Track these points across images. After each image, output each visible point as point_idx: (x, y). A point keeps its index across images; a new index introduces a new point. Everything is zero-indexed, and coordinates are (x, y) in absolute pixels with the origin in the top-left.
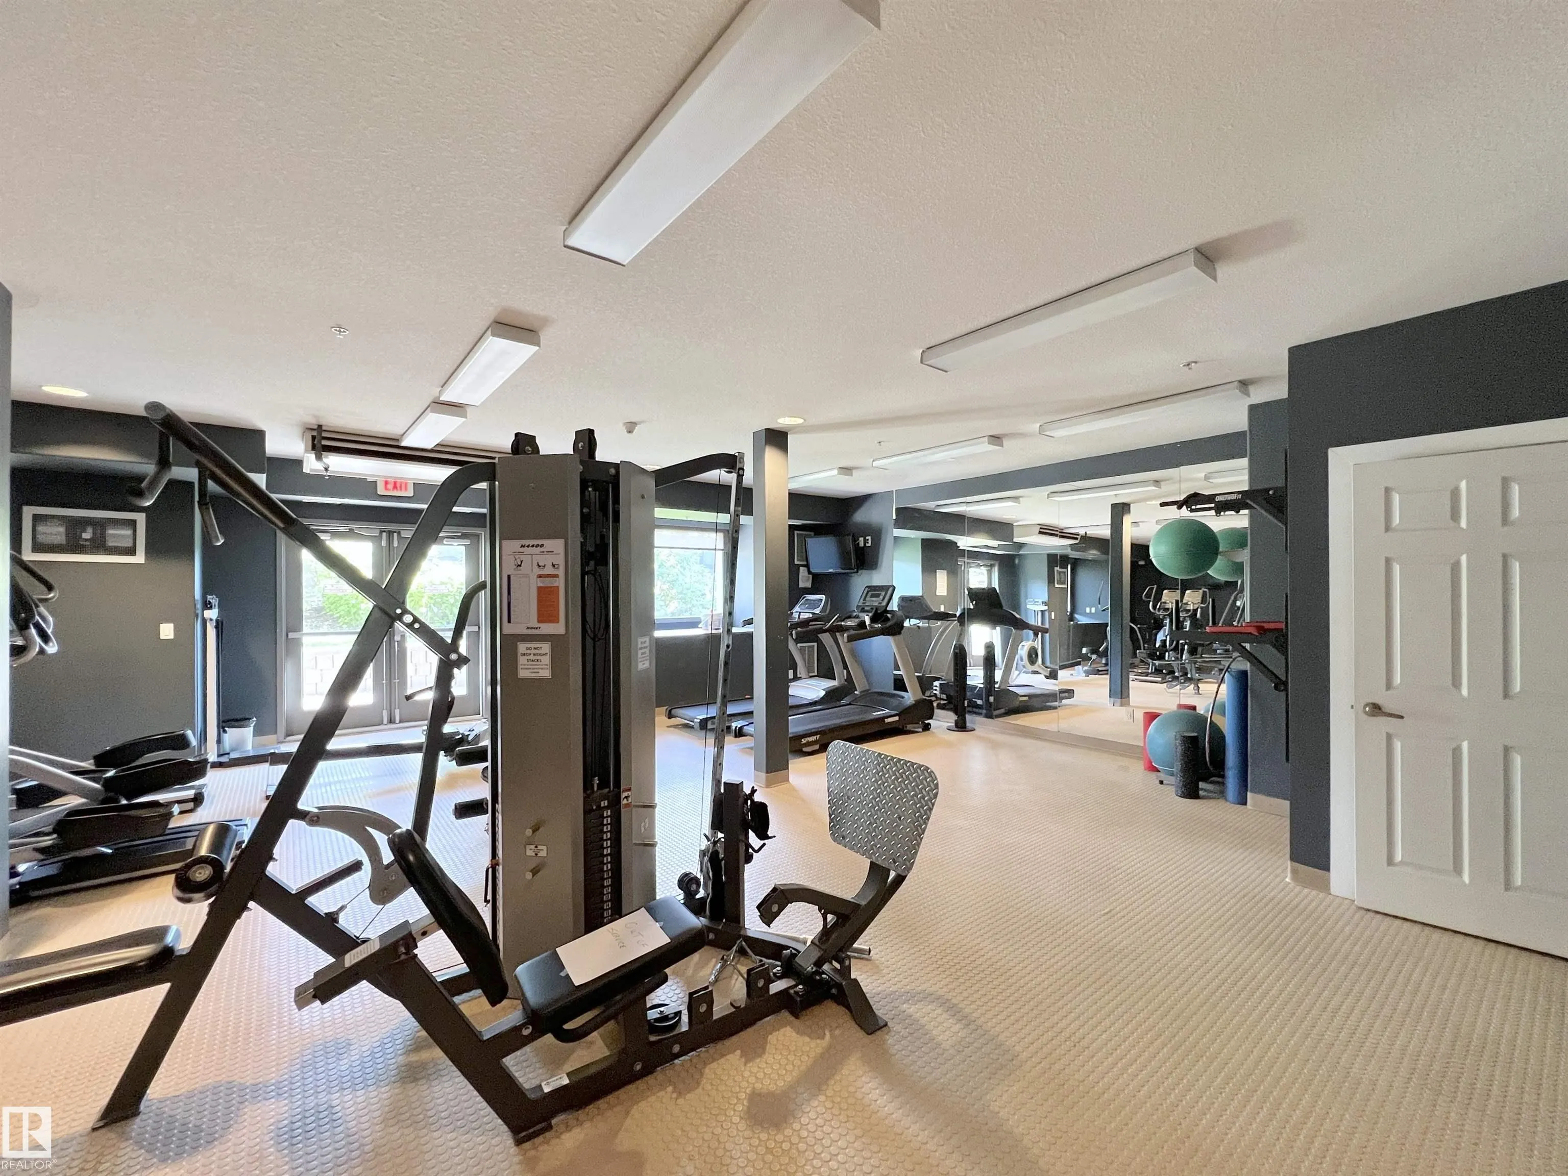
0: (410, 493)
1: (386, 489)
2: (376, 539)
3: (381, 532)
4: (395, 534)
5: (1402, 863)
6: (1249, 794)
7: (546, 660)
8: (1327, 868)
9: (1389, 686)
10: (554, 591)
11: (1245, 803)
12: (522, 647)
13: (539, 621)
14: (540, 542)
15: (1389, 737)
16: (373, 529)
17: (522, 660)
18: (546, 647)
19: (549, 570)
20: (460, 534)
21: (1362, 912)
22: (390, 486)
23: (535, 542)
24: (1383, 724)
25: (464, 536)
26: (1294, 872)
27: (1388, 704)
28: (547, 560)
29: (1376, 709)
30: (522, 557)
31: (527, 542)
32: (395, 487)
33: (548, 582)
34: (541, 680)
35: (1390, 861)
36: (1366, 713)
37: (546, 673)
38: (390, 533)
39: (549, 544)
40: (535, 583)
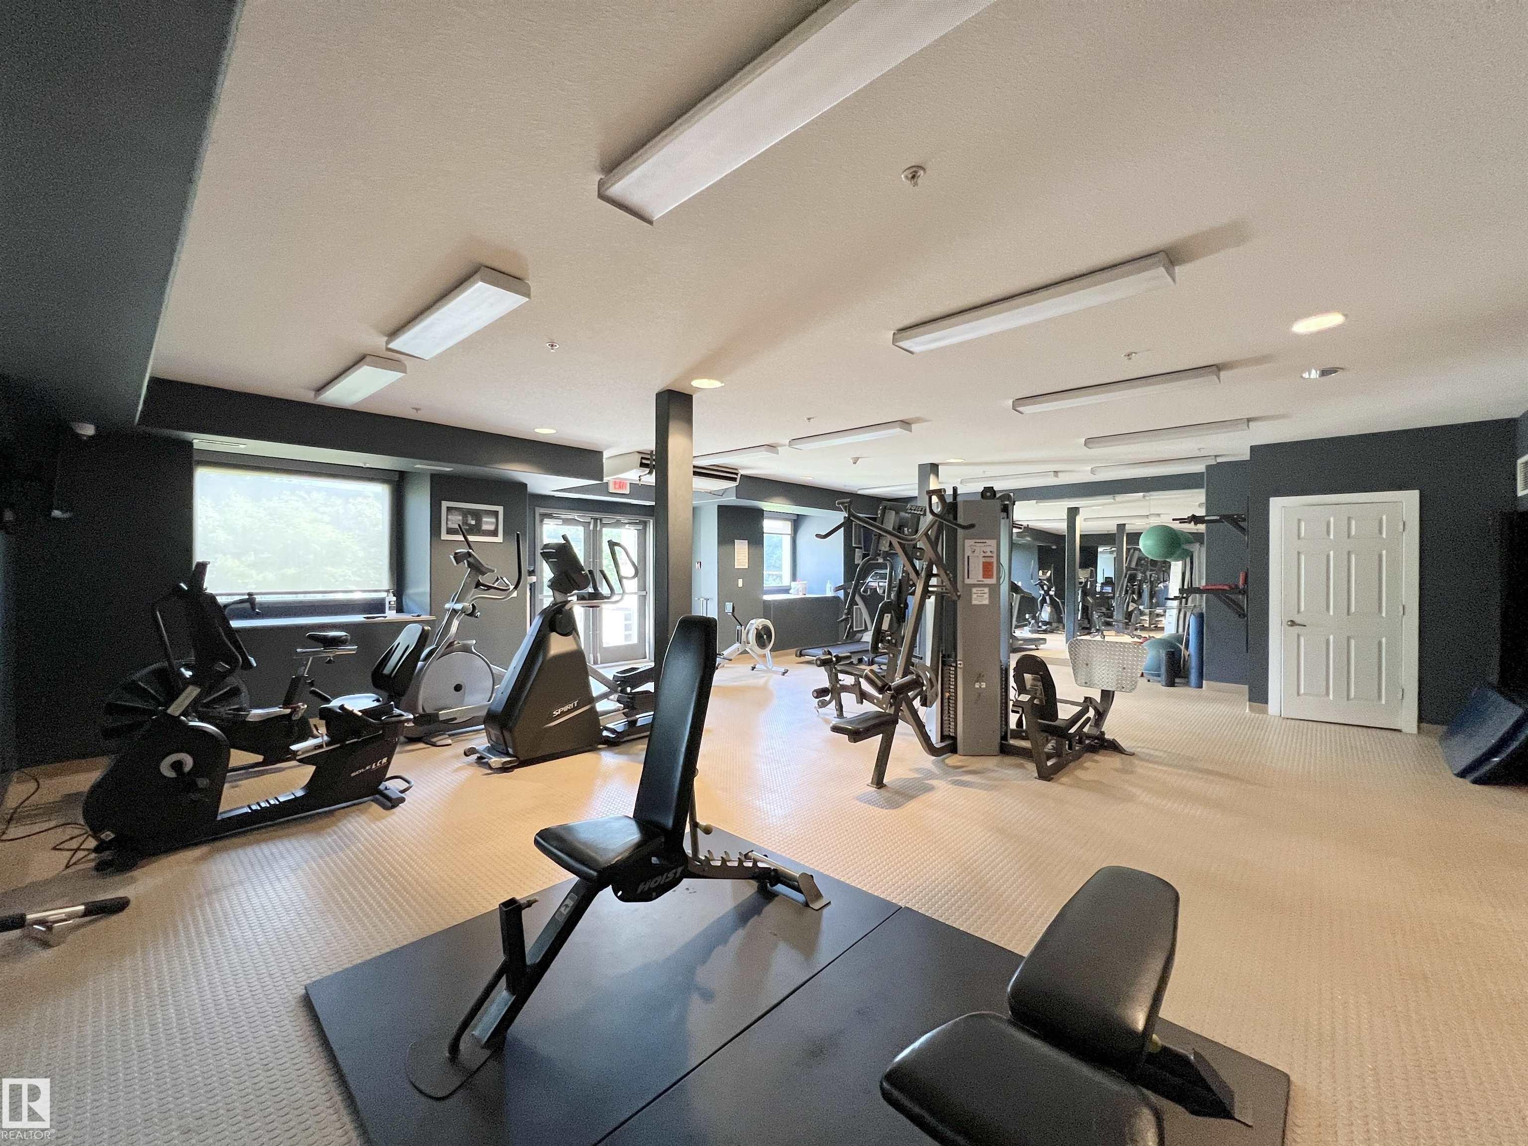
1: (615, 488)
5: (1305, 694)
6: (1204, 682)
7: (986, 596)
8: (1267, 702)
9: (1299, 612)
10: (991, 564)
11: (1201, 687)
12: (974, 590)
13: (983, 578)
14: (984, 541)
15: (1299, 636)
17: (974, 596)
18: (986, 590)
19: (989, 554)
21: (1285, 720)
23: (982, 541)
24: (1296, 629)
26: (1250, 707)
27: (1298, 620)
28: (988, 549)
29: (1293, 623)
30: (975, 548)
31: (977, 541)
33: (988, 560)
34: (984, 605)
35: (1298, 694)
36: (1289, 625)
37: (986, 602)
39: (989, 542)
40: (982, 560)
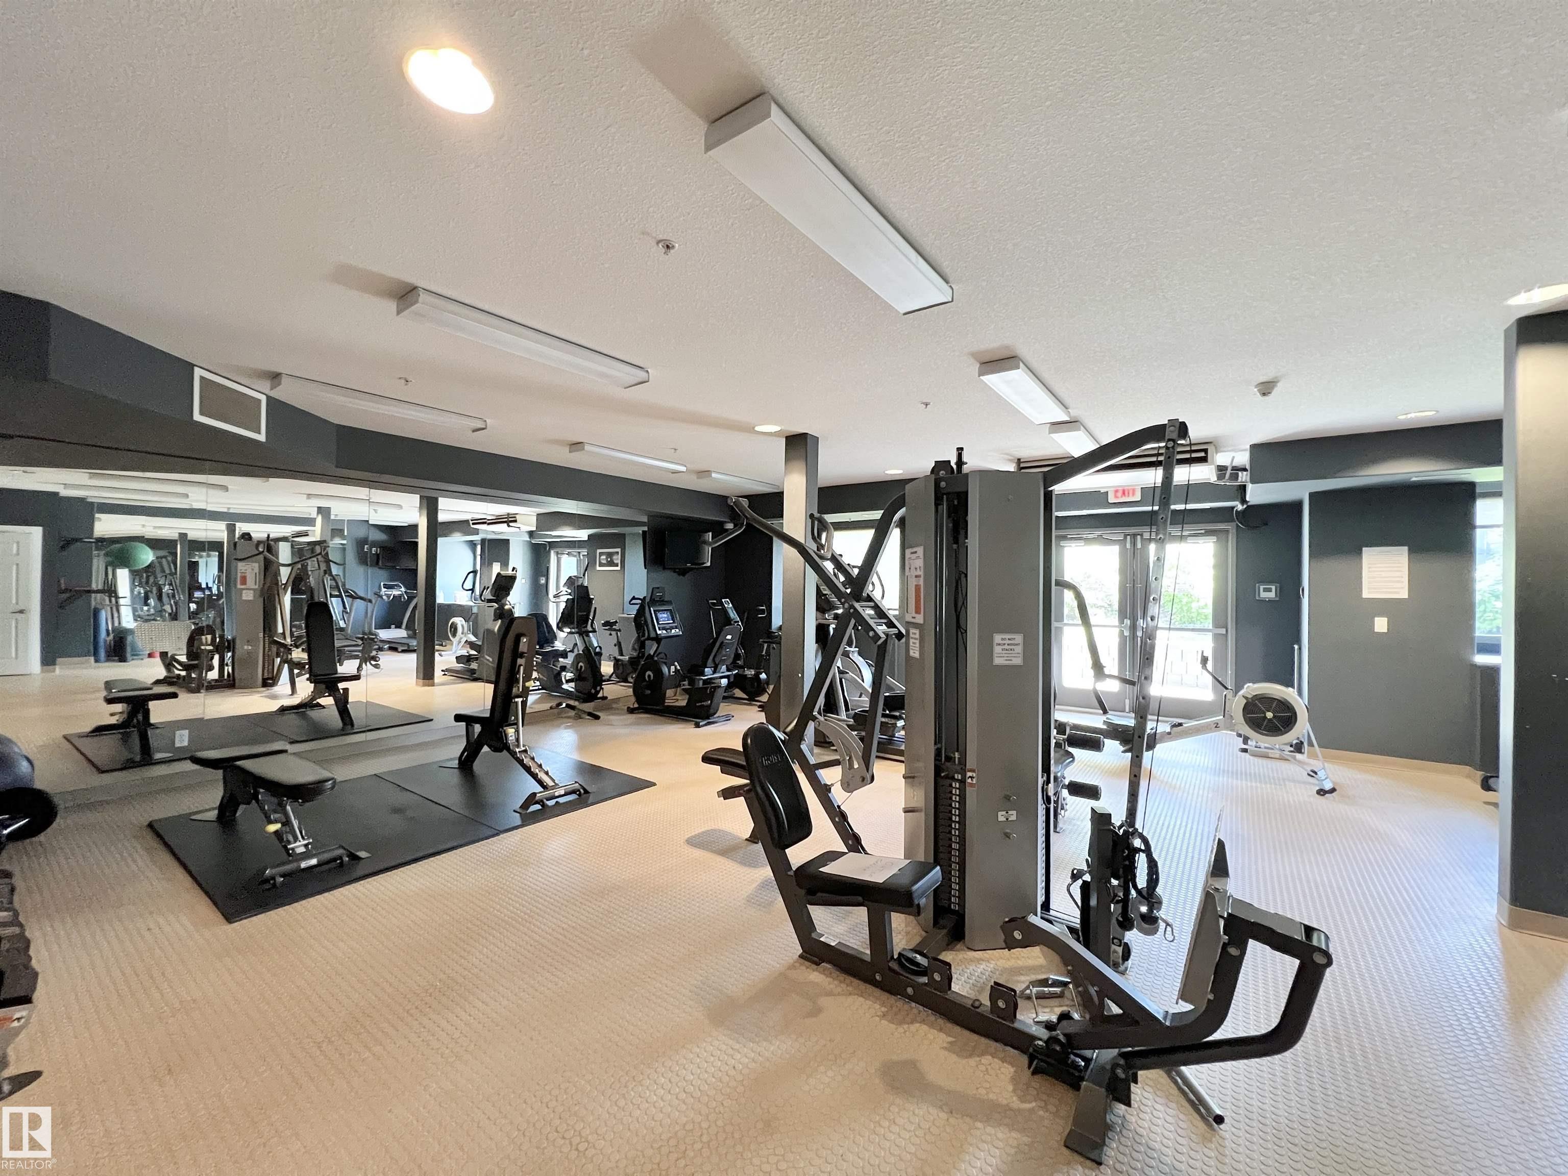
0: (1138, 497)
1: (1116, 497)
2: (1122, 542)
3: (1126, 536)
4: (1139, 537)
14: (916, 549)
16: (1117, 534)
20: (1203, 531)
22: (1119, 494)
25: (1209, 533)
32: (1124, 493)
34: (916, 659)
37: (918, 654)
38: (1134, 536)
